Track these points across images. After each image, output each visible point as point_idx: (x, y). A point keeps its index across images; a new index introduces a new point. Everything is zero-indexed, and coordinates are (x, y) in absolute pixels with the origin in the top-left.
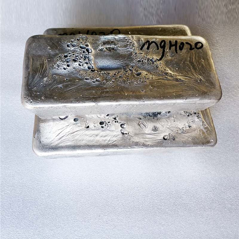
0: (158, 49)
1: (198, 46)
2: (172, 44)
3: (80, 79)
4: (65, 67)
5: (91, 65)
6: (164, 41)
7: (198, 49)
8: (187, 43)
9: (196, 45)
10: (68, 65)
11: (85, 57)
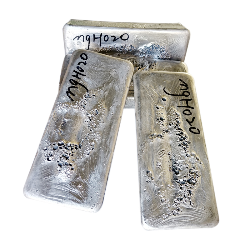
0: (77, 88)
1: (85, 57)
2: (76, 75)
3: (87, 159)
4: (71, 168)
5: (74, 146)
6: (70, 80)
7: (87, 59)
8: (79, 64)
9: (83, 58)
10: (71, 165)
11: (66, 148)
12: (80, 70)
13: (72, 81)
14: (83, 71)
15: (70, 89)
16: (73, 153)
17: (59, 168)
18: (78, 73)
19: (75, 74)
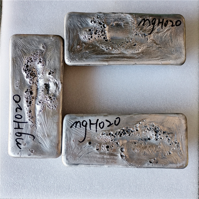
0: (150, 25)
3: (98, 47)
4: (90, 38)
5: (105, 36)
6: (155, 19)
7: (177, 26)
8: (171, 21)
9: (176, 22)
10: (91, 37)
11: (102, 31)
12: (165, 23)
13: (154, 20)
14: (166, 25)
15: (148, 21)
16: (100, 36)
17: (87, 30)
18: (162, 23)
19: (161, 21)
